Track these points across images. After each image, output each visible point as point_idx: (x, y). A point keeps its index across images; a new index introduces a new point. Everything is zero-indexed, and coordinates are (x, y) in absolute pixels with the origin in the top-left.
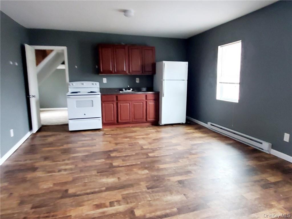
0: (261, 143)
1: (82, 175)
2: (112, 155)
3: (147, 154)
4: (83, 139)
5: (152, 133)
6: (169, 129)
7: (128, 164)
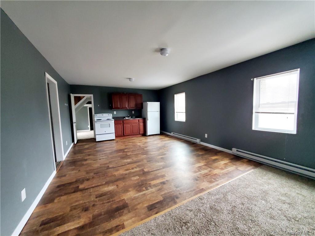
0: (196, 140)
1: (113, 160)
2: (126, 150)
3: (143, 149)
4: (106, 145)
5: (144, 139)
6: (152, 137)
7: (135, 154)
